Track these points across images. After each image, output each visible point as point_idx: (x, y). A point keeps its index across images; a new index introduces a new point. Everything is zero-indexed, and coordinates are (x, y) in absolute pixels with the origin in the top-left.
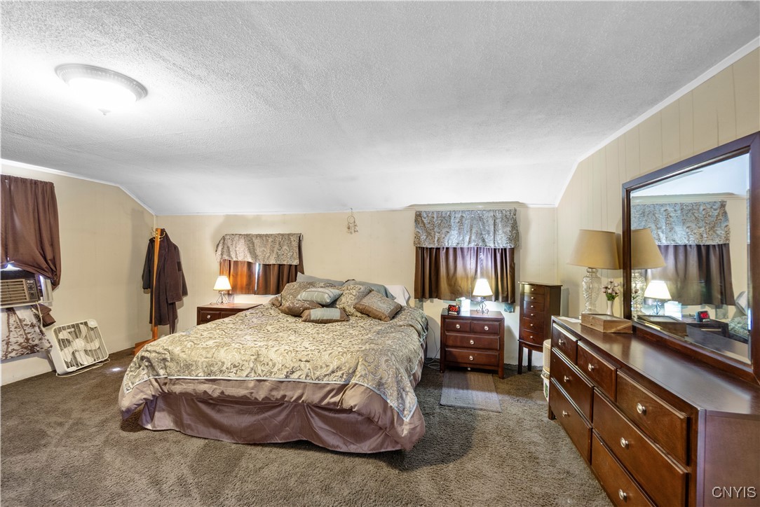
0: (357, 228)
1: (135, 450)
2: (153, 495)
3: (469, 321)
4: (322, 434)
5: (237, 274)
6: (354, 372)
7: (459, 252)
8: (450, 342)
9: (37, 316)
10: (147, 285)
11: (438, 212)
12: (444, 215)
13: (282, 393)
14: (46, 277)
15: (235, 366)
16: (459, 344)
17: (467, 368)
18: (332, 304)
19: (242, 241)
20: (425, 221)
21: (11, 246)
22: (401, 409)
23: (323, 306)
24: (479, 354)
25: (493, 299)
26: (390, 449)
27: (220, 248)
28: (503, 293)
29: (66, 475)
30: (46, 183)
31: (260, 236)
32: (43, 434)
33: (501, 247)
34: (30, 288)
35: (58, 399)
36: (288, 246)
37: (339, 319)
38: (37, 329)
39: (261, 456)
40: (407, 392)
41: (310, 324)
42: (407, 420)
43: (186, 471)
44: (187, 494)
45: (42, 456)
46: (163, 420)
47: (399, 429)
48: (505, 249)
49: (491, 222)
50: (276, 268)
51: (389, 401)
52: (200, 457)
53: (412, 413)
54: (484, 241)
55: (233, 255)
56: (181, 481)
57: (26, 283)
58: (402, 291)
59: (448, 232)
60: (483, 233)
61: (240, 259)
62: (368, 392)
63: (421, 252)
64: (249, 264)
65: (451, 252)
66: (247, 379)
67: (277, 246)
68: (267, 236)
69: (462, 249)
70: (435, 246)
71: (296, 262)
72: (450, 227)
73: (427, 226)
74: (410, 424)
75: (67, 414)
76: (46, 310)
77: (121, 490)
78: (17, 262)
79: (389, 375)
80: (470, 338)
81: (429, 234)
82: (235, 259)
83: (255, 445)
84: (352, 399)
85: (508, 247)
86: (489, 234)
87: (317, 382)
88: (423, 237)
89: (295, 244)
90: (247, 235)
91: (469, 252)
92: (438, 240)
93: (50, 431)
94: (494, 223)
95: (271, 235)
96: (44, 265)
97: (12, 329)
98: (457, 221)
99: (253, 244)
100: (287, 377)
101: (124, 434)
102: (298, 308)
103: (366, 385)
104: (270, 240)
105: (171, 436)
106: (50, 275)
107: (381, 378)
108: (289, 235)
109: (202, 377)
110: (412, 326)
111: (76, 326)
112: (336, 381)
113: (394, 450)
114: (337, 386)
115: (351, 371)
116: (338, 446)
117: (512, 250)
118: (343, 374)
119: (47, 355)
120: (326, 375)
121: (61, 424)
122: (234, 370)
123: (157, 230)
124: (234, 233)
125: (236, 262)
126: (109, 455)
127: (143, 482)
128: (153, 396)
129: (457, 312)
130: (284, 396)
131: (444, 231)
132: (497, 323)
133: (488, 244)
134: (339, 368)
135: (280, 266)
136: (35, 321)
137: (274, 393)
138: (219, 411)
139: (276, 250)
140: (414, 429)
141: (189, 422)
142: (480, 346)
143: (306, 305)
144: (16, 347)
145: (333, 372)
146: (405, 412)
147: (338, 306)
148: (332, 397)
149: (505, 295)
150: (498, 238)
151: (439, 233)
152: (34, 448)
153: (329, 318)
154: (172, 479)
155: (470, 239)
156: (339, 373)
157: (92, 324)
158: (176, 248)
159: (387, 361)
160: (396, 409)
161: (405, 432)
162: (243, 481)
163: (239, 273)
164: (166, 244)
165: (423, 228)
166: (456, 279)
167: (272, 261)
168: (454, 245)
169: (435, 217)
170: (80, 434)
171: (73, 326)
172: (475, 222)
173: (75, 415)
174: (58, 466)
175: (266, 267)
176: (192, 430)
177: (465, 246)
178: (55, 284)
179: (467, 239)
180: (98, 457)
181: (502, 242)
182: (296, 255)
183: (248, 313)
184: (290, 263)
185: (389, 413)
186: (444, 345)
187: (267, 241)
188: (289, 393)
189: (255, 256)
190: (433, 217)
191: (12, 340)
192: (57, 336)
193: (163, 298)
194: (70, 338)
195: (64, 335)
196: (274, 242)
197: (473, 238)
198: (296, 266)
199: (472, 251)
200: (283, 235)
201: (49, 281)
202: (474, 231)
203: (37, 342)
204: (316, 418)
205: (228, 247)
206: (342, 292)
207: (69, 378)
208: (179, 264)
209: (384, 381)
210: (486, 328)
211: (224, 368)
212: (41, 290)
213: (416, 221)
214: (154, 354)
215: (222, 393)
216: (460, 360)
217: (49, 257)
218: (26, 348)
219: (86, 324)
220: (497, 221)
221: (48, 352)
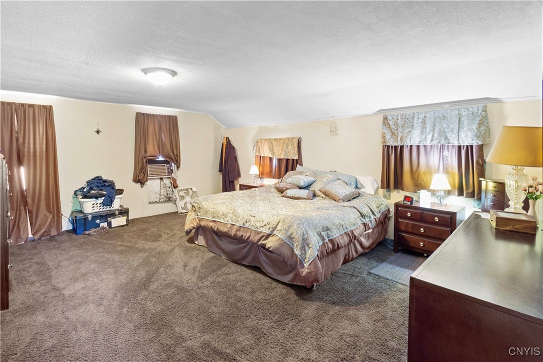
0: (338, 132)
1: (187, 251)
2: (182, 270)
3: (420, 212)
4: (264, 264)
5: (264, 165)
6: (276, 227)
7: (422, 150)
8: (403, 228)
9: (171, 183)
10: (221, 171)
11: (402, 115)
12: (407, 117)
13: (241, 233)
14: (175, 164)
15: (223, 215)
16: (410, 230)
17: (423, 254)
18: (307, 187)
19: (266, 143)
20: (391, 123)
21: (161, 148)
22: (304, 258)
23: (300, 188)
24: (429, 242)
25: (456, 193)
26: (299, 284)
27: (255, 148)
28: (467, 188)
29: (159, 253)
30: (174, 116)
31: (276, 140)
32: (161, 236)
33: (466, 144)
34: (168, 169)
35: (173, 224)
36: (292, 146)
37: (305, 197)
38: (171, 189)
39: (234, 269)
40: (310, 248)
41: (285, 198)
42: (306, 265)
43: (199, 265)
44: (194, 273)
45: (156, 244)
46: (201, 241)
47: (301, 270)
48: (472, 147)
49: (456, 120)
50: (285, 161)
51: (295, 250)
52: (208, 261)
53: (310, 262)
54: (446, 138)
55: (262, 152)
56: (195, 269)
57: (166, 166)
58: (371, 182)
59: (410, 132)
60: (446, 130)
61: (266, 155)
62: (280, 240)
63: (387, 148)
64: (271, 159)
65: (414, 150)
66: (227, 222)
67: (285, 146)
68: (280, 139)
69: (425, 146)
70: (399, 144)
71: (296, 157)
72: (412, 127)
73: (392, 127)
74: (308, 268)
75: (173, 230)
76: (174, 180)
77: (172, 264)
78: (164, 156)
79: (297, 233)
80: (421, 227)
81: (393, 134)
82: (263, 155)
83: (235, 263)
84: (271, 243)
85: (475, 143)
86: (452, 132)
87: (256, 229)
88: (388, 137)
89: (296, 145)
90: (269, 139)
91: (433, 150)
92: (401, 139)
93: (163, 236)
94: (459, 121)
95: (282, 139)
96: (173, 158)
97: (162, 188)
98: (420, 121)
99: (272, 145)
100: (243, 224)
101: (187, 243)
102: (283, 188)
103: (280, 236)
104: (282, 142)
105: (203, 249)
106: (175, 163)
107: (291, 234)
108: (292, 138)
109: (211, 219)
110: (355, 208)
111: (187, 190)
112: (266, 231)
113: (301, 285)
114: (266, 234)
115: (274, 227)
116: (272, 274)
117: (481, 148)
118: (270, 227)
119: (175, 202)
120: (261, 227)
121: (168, 234)
122: (223, 217)
123: (224, 138)
124: (262, 138)
125: (264, 157)
126: (177, 250)
127: (181, 264)
128: (197, 226)
129: (410, 202)
130: (242, 236)
131: (406, 131)
132: (449, 216)
133: (451, 142)
134: (268, 223)
135: (287, 160)
136: (170, 185)
137: (238, 233)
138: (221, 240)
139: (285, 149)
140: (310, 273)
141: (211, 244)
142: (431, 235)
143: (288, 186)
144: (164, 197)
145: (265, 225)
146: (306, 260)
147: (310, 189)
148: (263, 240)
149: (471, 190)
150: (462, 135)
151: (402, 132)
152: (156, 241)
153: (299, 196)
154: (192, 266)
155: (433, 136)
156: (268, 227)
157: (194, 189)
158: (234, 148)
159: (299, 224)
160: (299, 256)
161: (304, 274)
162: (218, 276)
163: (266, 164)
164: (229, 146)
165: (389, 129)
166: (419, 174)
167: (282, 157)
168: (417, 143)
169: (399, 118)
170: (172, 239)
171: (186, 189)
172: (438, 121)
173: (175, 231)
174: (158, 249)
175: (280, 160)
176: (211, 248)
177: (428, 143)
178: (178, 167)
179: (430, 137)
180: (173, 250)
181: (468, 138)
182: (296, 153)
183: (257, 189)
184: (293, 158)
185: (294, 258)
186: (397, 229)
187: (280, 143)
188: (244, 234)
189: (273, 153)
190: (398, 119)
191: (162, 193)
192: (178, 194)
193: (227, 178)
194: (184, 196)
195: (182, 193)
196: (284, 143)
197: (436, 135)
198: (297, 160)
199: (436, 148)
200: (289, 139)
201: (176, 165)
202: (437, 129)
203: (171, 196)
204: (262, 254)
205: (259, 147)
206: (315, 179)
207: (182, 215)
208: (236, 158)
209: (293, 236)
210: (436, 219)
211: (219, 215)
212: (172, 170)
213: (384, 123)
214: (197, 204)
215: (218, 228)
216: (411, 245)
217: (175, 153)
218: (167, 198)
219: (191, 189)
220: (463, 119)
221: (176, 201)
